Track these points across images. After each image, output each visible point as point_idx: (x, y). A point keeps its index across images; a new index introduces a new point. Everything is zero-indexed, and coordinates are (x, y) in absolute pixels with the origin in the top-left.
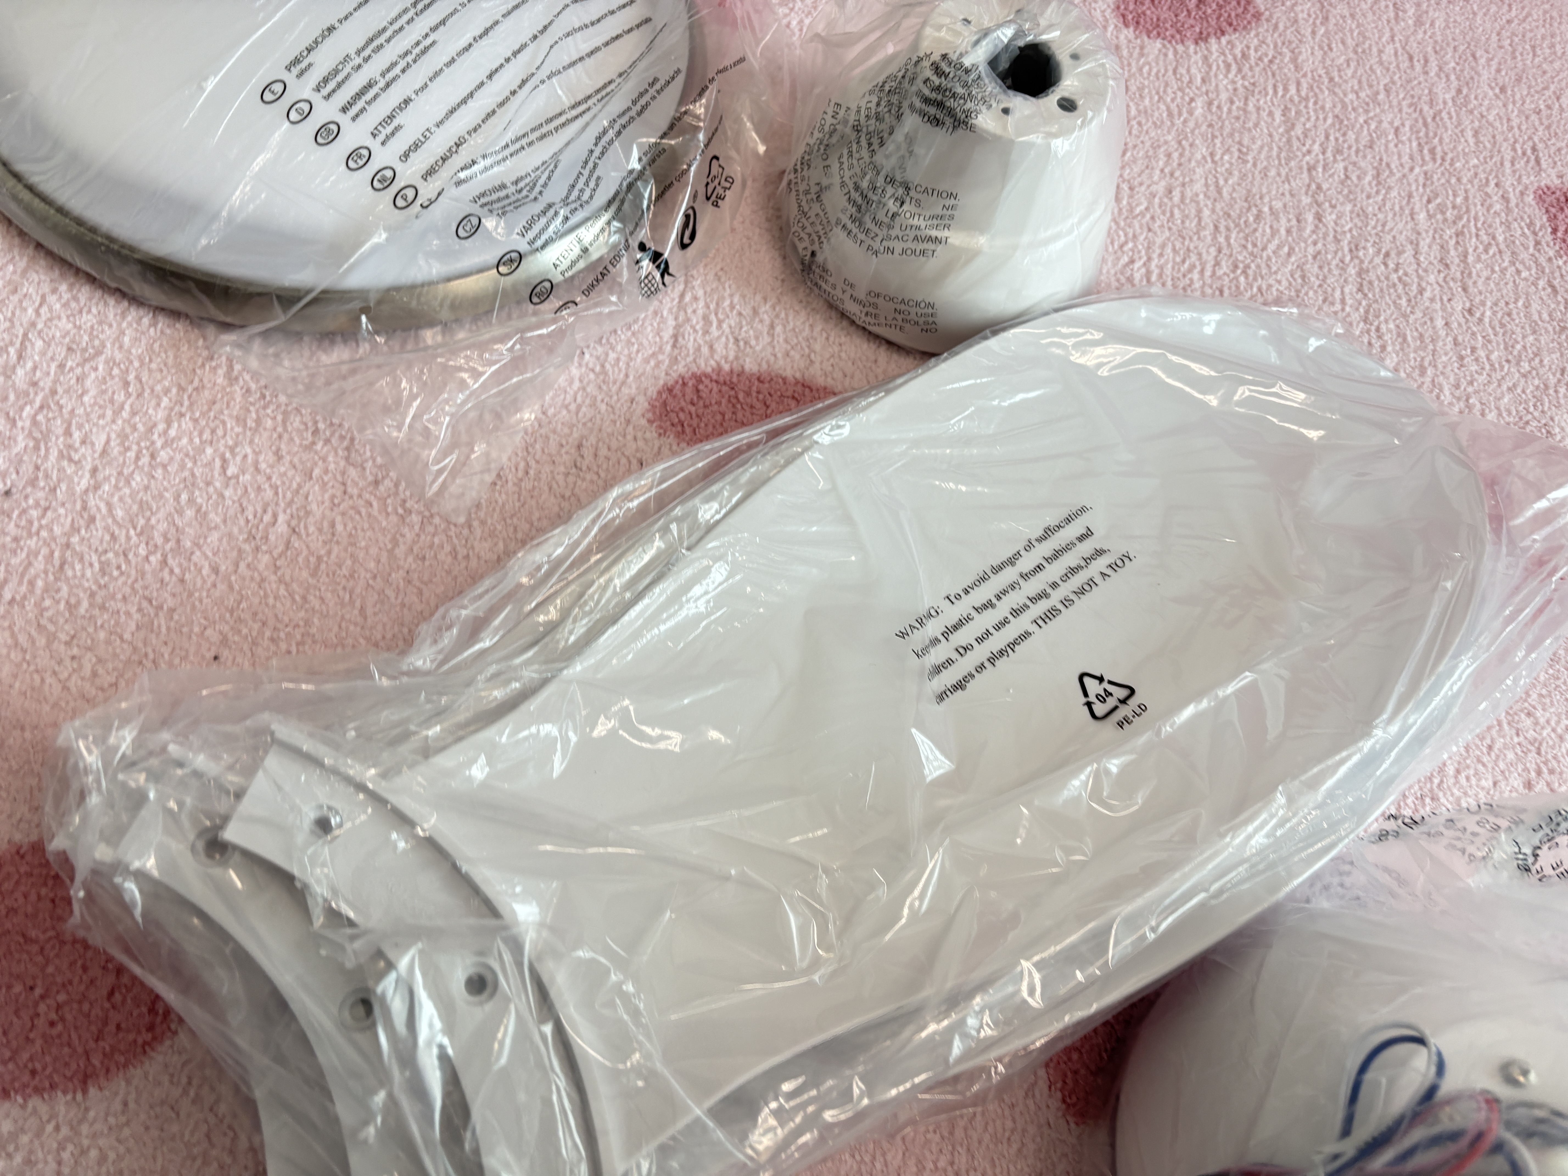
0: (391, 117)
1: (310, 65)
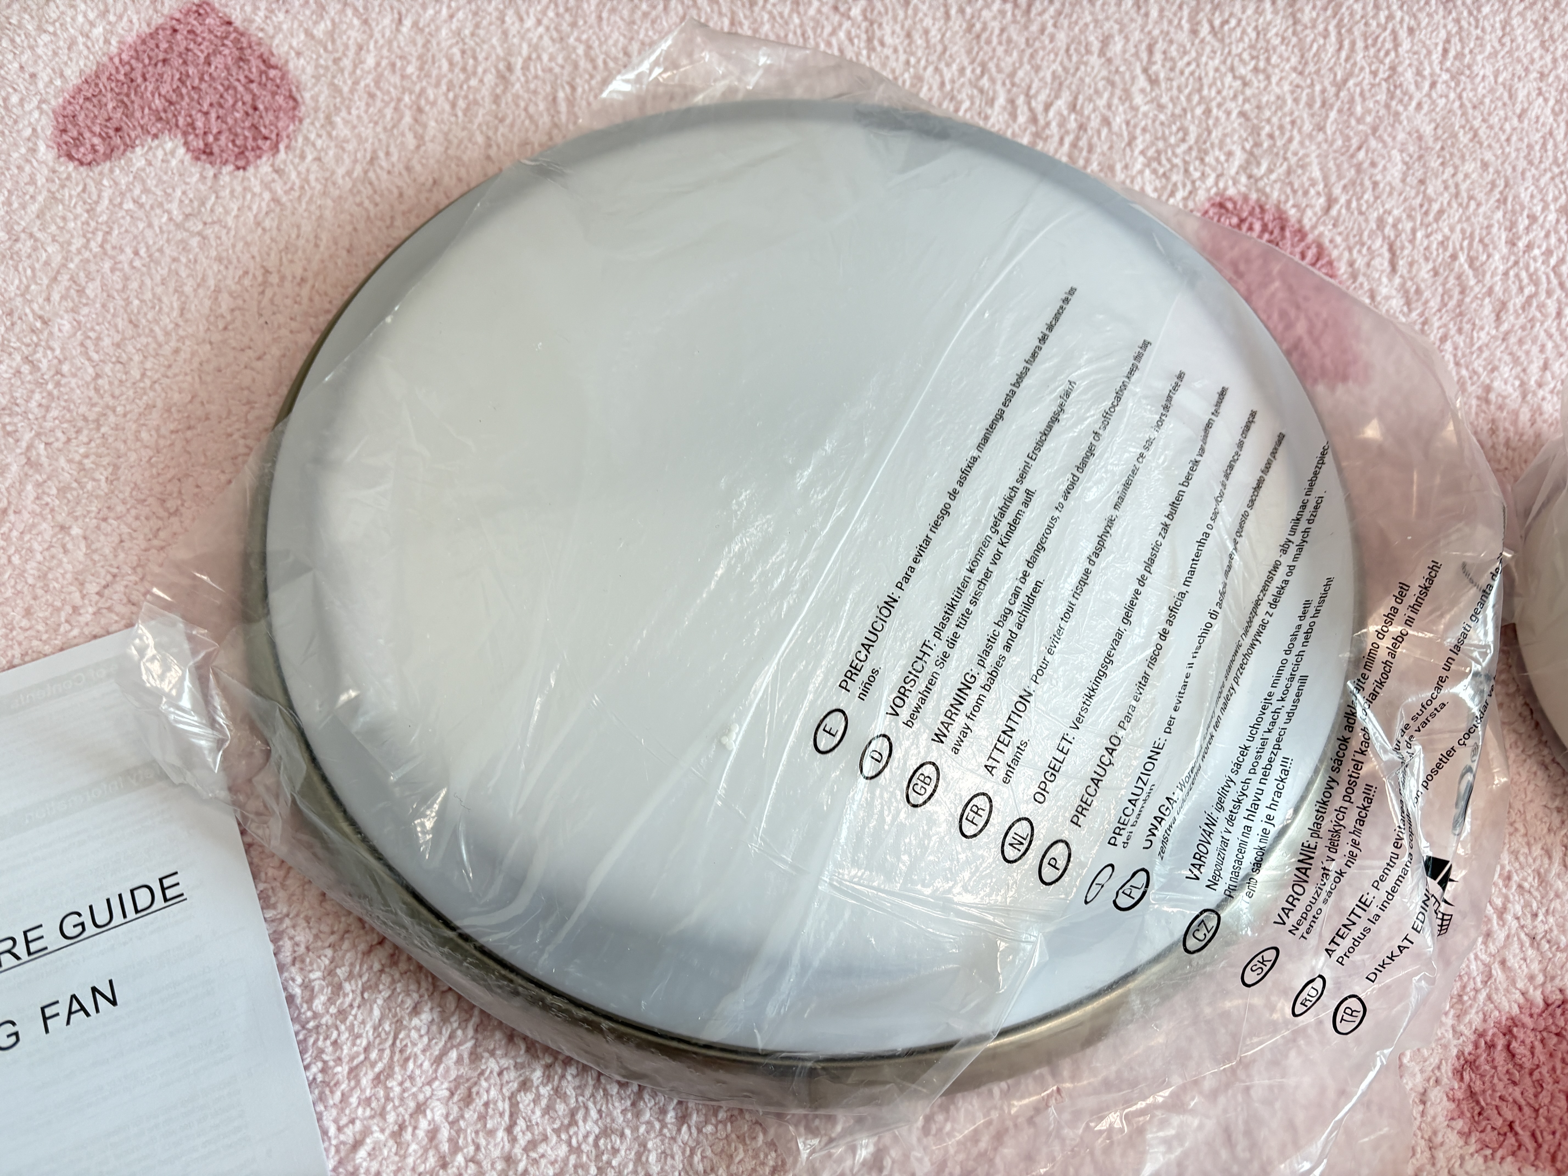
0: (1009, 731)
1: (875, 672)
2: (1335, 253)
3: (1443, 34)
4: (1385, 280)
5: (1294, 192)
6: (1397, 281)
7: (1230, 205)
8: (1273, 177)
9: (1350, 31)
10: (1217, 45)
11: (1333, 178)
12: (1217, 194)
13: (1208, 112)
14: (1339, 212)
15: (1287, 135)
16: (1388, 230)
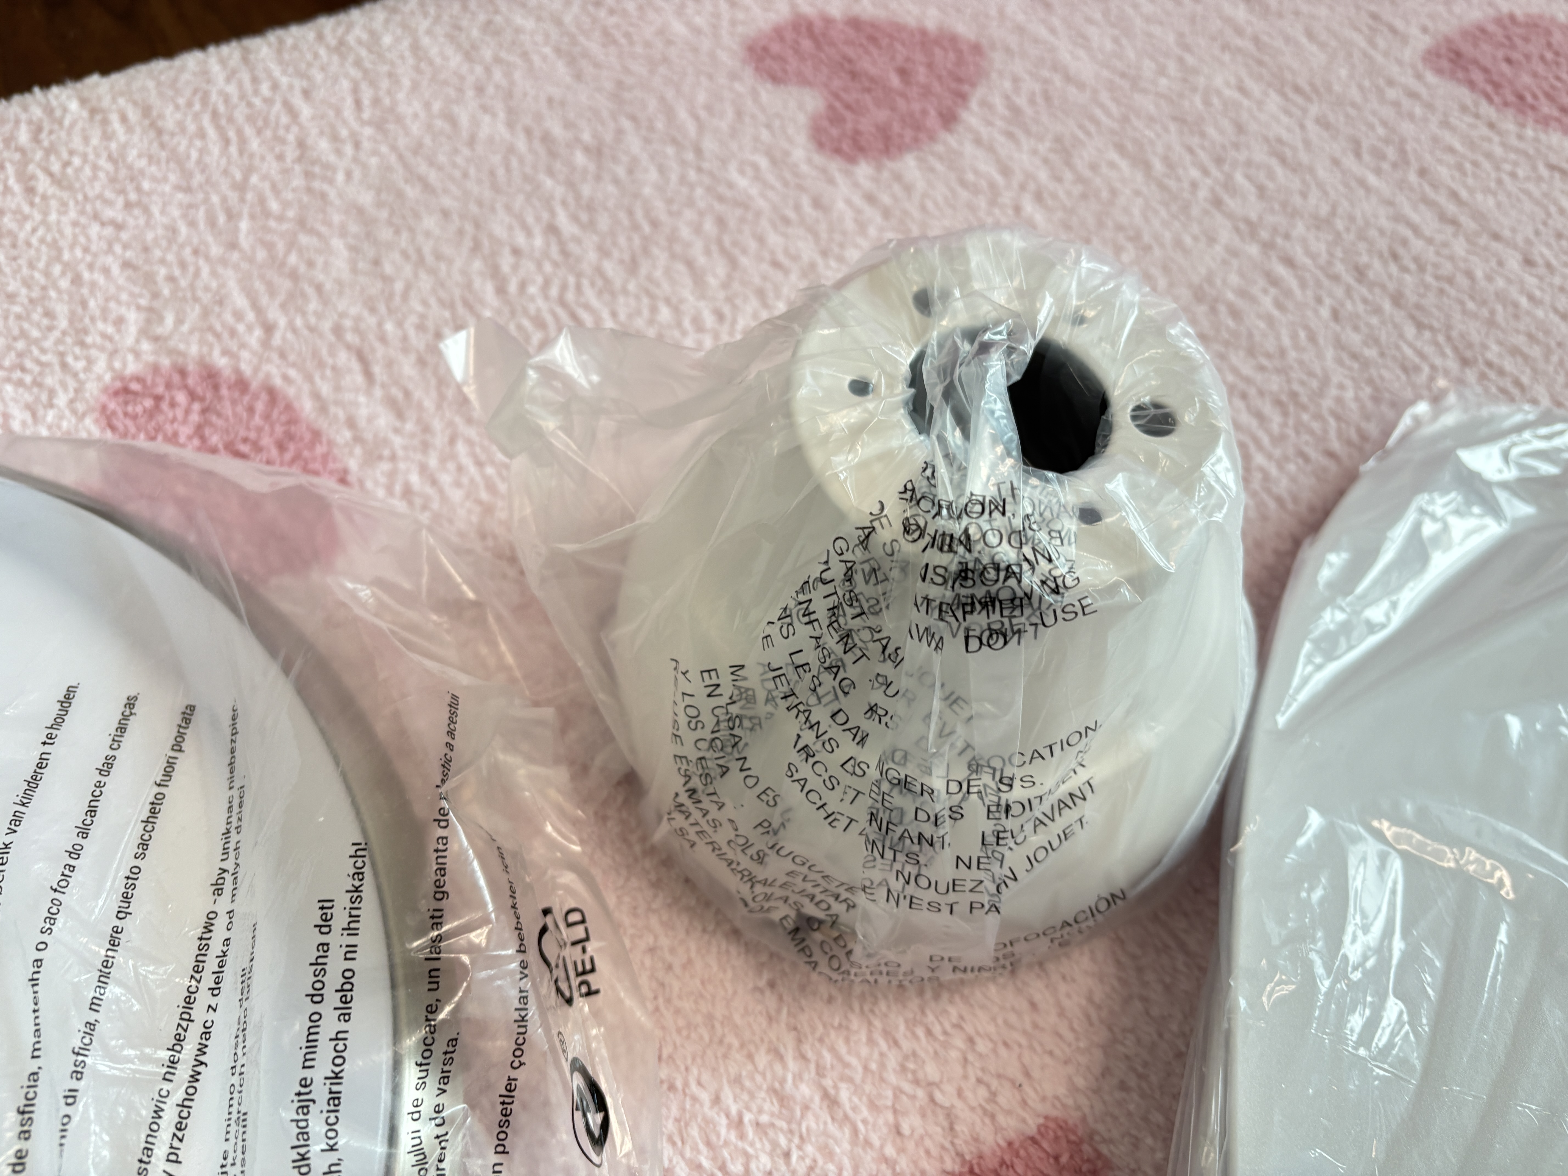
2: (291, 392)
3: (346, 84)
4: (362, 399)
5: (218, 336)
6: (378, 392)
7: (135, 386)
8: (185, 328)
9: (231, 120)
10: (65, 195)
11: (264, 300)
12: (114, 379)
13: (77, 280)
14: (284, 339)
15: (191, 269)
16: (350, 337)
